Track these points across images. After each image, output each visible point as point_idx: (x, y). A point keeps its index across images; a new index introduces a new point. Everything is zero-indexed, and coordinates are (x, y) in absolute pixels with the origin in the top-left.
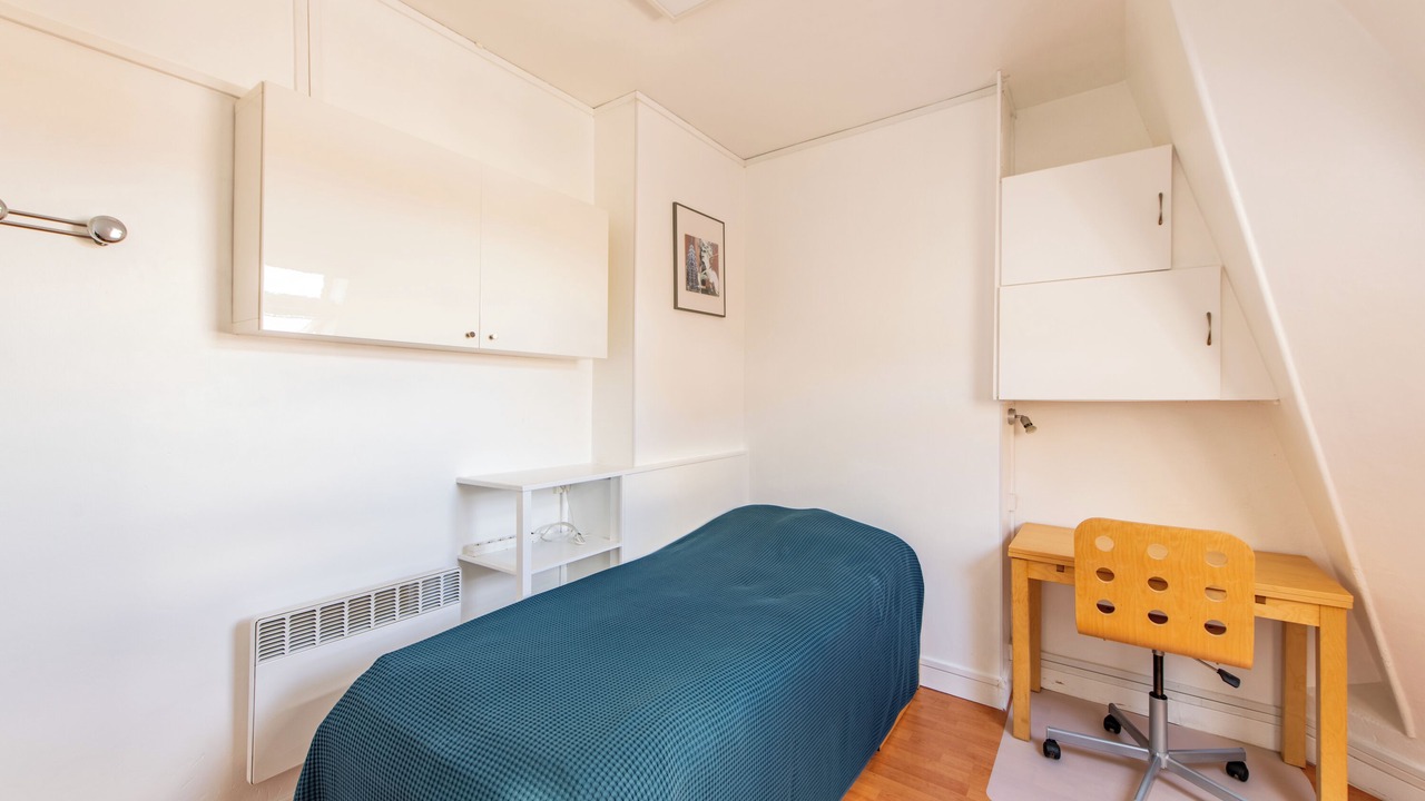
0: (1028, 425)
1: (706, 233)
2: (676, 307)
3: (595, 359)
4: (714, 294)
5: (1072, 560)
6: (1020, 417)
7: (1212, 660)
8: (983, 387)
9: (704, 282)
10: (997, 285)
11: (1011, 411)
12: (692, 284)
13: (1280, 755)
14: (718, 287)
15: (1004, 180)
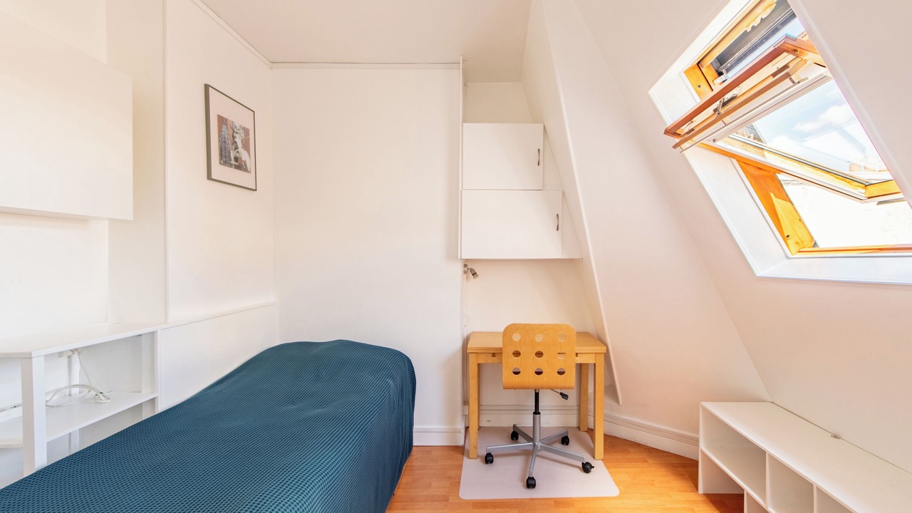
0: (474, 274)
1: (238, 118)
2: (209, 177)
3: (111, 220)
4: (246, 170)
5: (501, 349)
6: (470, 270)
7: (557, 388)
8: (452, 250)
9: (236, 159)
10: (460, 189)
11: (465, 266)
12: (225, 159)
13: (579, 428)
14: (250, 165)
15: (464, 124)
